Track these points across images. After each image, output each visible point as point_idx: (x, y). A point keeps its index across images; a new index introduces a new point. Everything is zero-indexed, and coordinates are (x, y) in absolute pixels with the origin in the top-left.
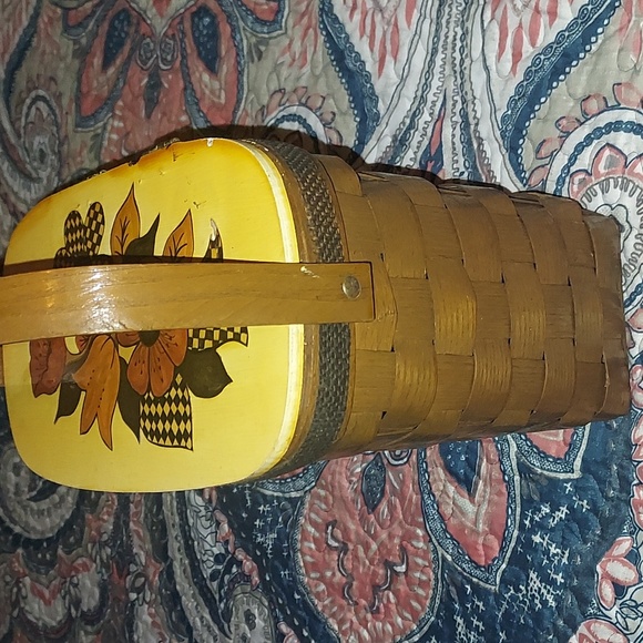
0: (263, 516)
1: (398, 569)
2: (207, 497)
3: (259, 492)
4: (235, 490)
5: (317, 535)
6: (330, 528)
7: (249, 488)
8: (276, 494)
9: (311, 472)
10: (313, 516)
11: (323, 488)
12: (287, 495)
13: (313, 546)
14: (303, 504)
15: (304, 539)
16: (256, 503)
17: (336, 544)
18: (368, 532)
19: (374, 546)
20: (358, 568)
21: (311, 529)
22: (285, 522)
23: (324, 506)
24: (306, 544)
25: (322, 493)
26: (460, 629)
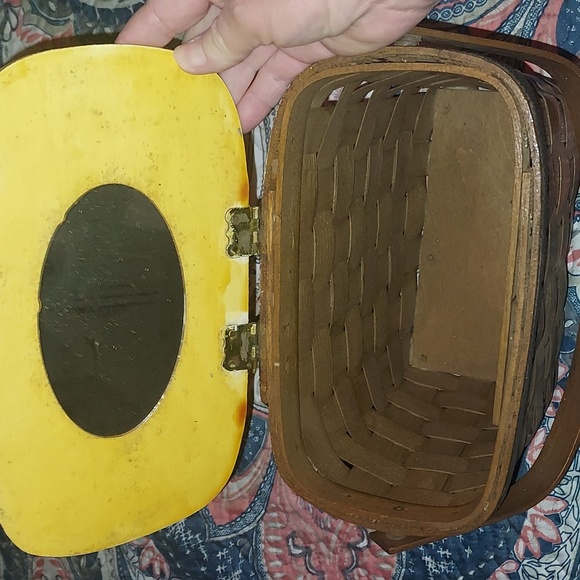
0: (223, 560)
1: (361, 545)
2: (158, 572)
3: (213, 541)
4: (188, 552)
5: (280, 551)
6: (290, 540)
7: (202, 544)
8: (229, 537)
9: (258, 503)
10: (271, 538)
11: (273, 510)
12: (241, 532)
13: (279, 563)
14: (258, 532)
15: (269, 561)
16: (212, 553)
17: (300, 551)
18: (326, 528)
19: (334, 537)
20: (324, 562)
21: (273, 550)
22: (246, 557)
23: (279, 525)
24: (272, 564)
25: (275, 515)
26: (430, 566)
